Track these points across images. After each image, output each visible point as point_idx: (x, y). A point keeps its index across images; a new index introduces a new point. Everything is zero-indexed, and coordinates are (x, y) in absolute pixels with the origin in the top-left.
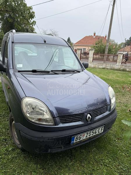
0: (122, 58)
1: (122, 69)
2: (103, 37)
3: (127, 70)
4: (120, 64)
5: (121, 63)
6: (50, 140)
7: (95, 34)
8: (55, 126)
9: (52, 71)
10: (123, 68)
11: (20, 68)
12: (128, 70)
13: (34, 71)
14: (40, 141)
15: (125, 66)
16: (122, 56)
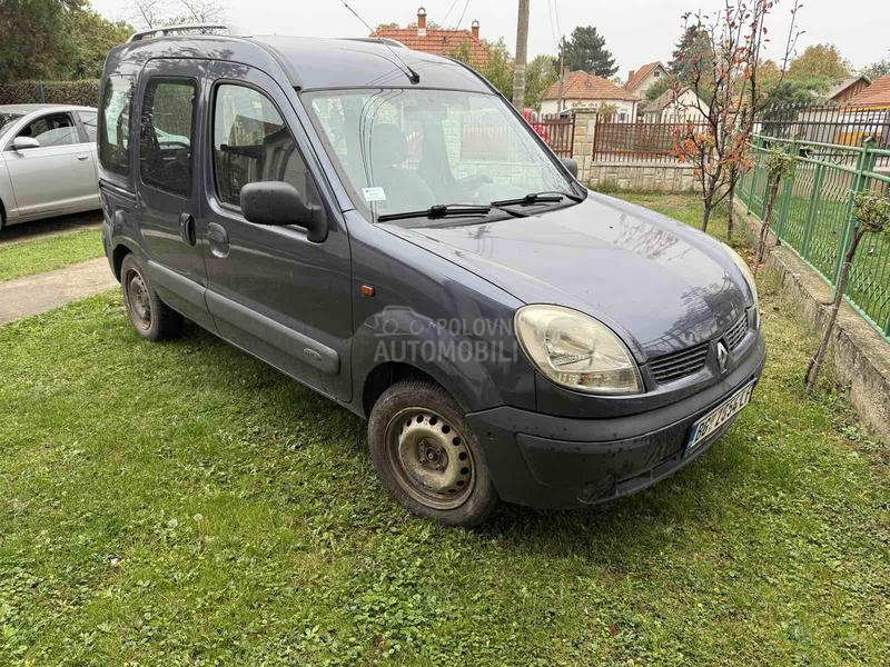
0: (593, 133)
1: (599, 186)
2: (465, 31)
3: (622, 186)
4: (589, 159)
5: (591, 157)
6: (639, 445)
7: (422, 17)
8: (646, 391)
9: (496, 205)
10: (602, 178)
11: (382, 204)
12: (622, 184)
13: (437, 213)
14: (609, 452)
15: (609, 169)
16: (592, 123)
